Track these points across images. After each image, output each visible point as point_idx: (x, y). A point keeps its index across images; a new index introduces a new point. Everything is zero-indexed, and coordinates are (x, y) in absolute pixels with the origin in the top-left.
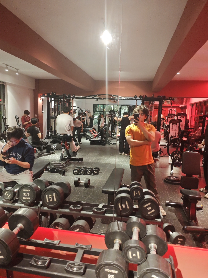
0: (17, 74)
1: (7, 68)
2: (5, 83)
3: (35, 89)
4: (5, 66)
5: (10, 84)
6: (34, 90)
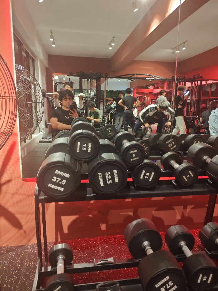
0: (53, 46)
1: (52, 37)
6: (47, 68)
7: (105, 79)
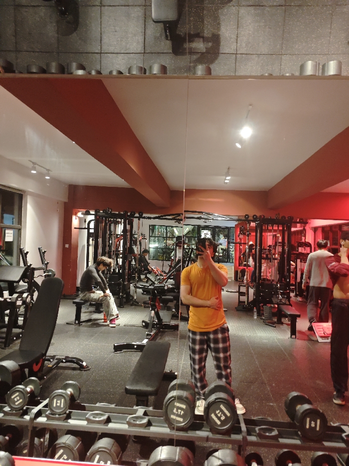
0: (47, 178)
1: (34, 169)
2: (24, 191)
3: (66, 200)
4: (31, 165)
5: (32, 194)
6: (65, 203)
7: (139, 220)
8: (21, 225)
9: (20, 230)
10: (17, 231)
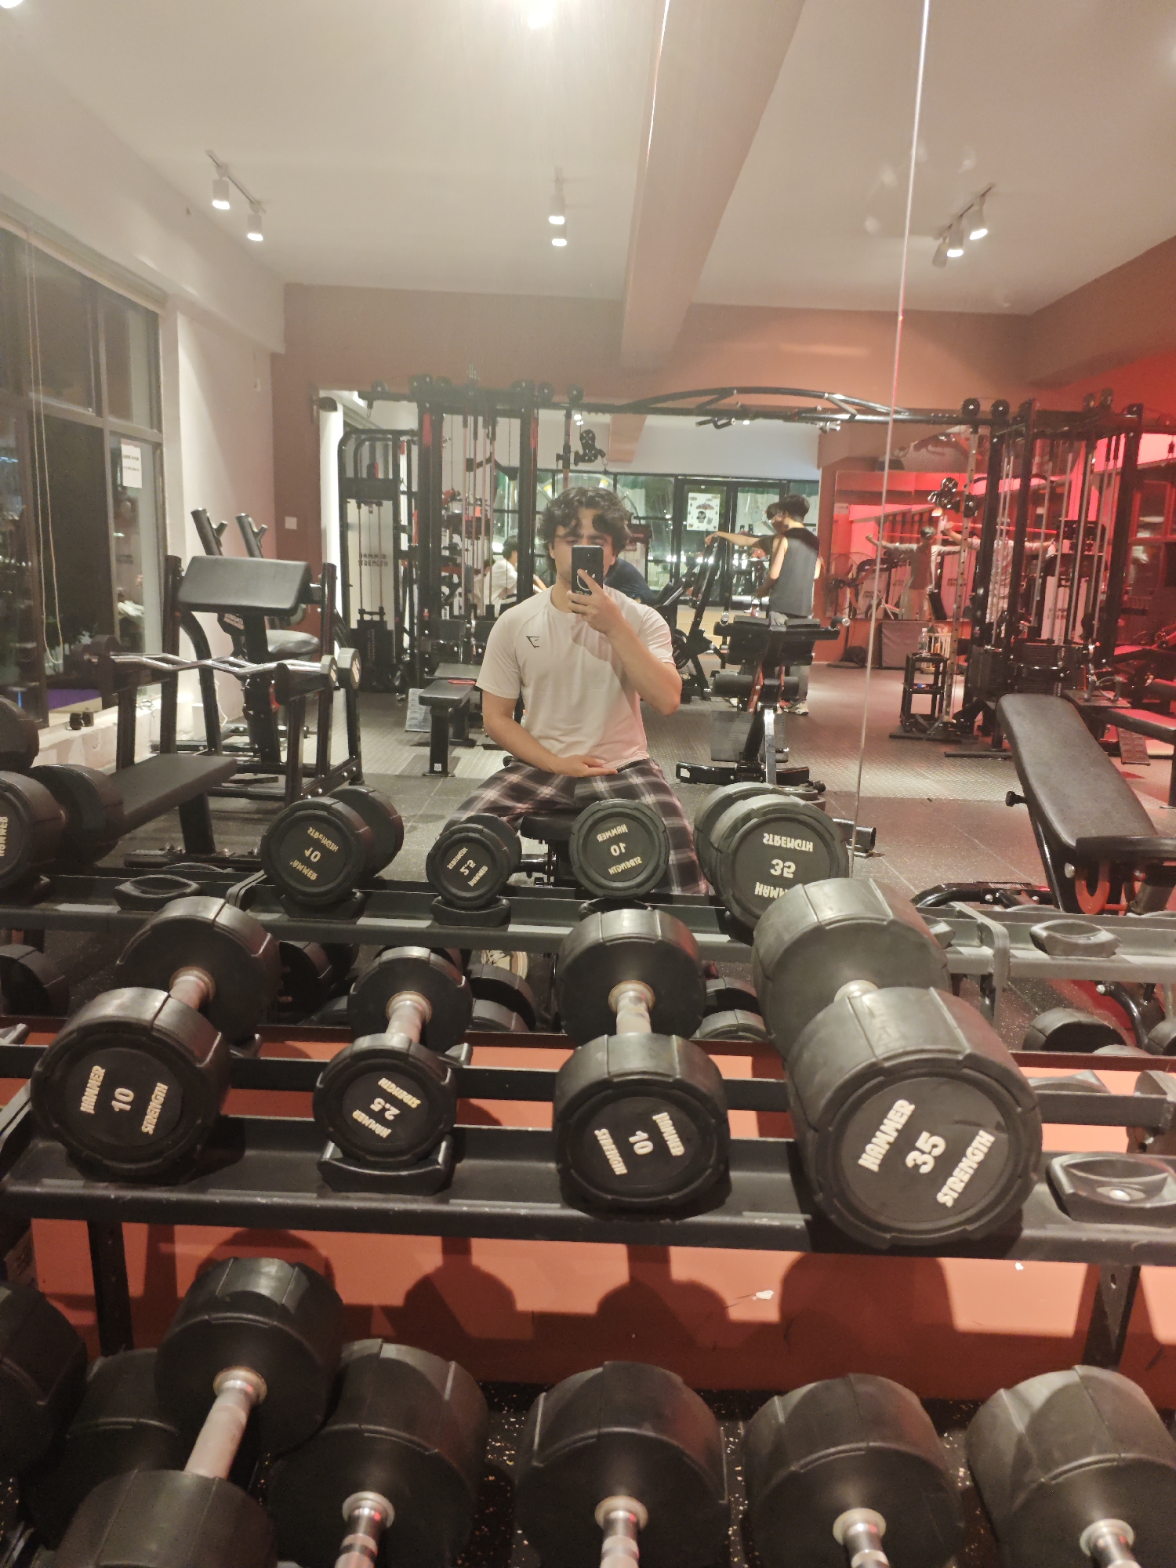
0: (255, 237)
1: (223, 195)
2: (162, 298)
6: (274, 358)
8: (160, 430)
9: (157, 447)
10: (149, 448)
